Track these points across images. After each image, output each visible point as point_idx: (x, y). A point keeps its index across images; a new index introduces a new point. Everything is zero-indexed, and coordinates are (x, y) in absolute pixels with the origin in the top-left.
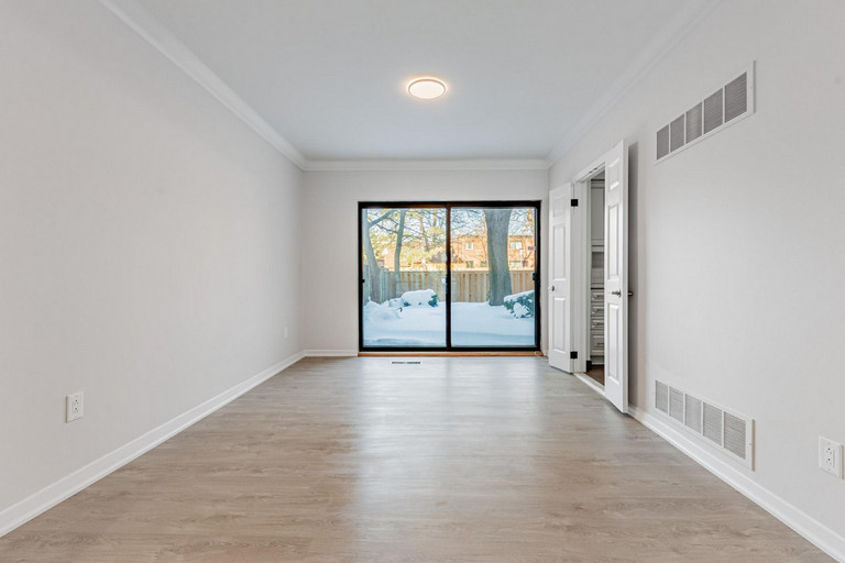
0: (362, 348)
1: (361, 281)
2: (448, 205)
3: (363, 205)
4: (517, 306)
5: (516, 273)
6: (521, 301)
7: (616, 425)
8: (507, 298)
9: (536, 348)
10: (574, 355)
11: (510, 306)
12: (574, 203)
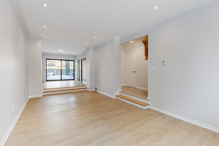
0: (47, 81)
1: (47, 70)
2: (61, 60)
3: (47, 59)
4: (71, 75)
5: (71, 69)
6: (72, 74)
7: (80, 83)
8: (69, 74)
9: (74, 79)
10: (78, 79)
11: (70, 75)
12: (78, 62)
